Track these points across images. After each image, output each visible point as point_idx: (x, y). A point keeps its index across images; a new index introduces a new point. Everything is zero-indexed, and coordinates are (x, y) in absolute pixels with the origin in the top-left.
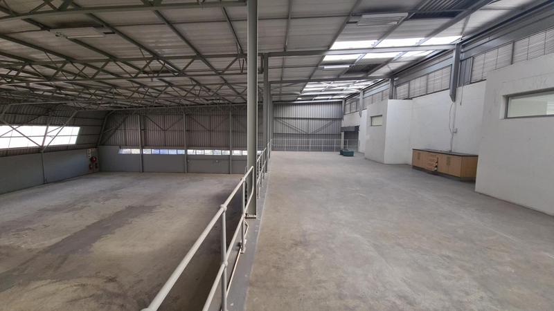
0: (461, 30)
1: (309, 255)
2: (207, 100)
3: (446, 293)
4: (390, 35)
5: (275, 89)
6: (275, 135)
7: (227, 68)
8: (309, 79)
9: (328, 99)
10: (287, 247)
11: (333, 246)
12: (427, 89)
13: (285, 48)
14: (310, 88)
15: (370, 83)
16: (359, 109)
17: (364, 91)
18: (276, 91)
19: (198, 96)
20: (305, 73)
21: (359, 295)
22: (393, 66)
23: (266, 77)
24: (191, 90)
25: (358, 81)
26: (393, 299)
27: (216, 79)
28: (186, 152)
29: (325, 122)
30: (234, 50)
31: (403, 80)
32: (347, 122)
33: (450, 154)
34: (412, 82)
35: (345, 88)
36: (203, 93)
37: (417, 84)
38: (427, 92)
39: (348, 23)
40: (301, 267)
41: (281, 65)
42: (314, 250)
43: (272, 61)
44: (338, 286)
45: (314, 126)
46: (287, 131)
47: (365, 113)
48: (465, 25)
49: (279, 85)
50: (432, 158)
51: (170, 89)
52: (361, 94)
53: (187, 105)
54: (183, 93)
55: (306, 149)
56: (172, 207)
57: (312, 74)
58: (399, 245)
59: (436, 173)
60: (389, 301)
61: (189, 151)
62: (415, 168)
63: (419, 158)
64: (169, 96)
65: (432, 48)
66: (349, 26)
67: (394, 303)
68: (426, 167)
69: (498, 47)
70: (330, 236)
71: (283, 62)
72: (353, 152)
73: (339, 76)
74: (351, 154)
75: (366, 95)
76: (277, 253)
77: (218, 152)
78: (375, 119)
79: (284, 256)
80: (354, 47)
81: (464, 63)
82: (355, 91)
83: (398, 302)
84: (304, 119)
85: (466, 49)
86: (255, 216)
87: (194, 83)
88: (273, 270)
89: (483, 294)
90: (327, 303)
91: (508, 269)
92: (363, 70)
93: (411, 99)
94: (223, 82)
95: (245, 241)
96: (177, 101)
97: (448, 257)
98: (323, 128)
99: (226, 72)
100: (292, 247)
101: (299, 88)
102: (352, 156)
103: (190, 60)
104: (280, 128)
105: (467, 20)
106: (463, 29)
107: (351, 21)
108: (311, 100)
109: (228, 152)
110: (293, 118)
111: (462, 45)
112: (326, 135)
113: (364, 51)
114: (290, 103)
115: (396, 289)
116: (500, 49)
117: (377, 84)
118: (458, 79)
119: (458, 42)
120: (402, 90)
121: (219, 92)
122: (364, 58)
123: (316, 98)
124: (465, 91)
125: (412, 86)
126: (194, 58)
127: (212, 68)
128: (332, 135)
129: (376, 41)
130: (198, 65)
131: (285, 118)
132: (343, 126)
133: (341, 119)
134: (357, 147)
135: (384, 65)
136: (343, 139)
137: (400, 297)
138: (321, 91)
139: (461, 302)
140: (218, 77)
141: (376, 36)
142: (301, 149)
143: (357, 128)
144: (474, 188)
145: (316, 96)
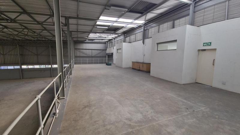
0: (144, 19)
1: (91, 110)
2: (34, 38)
3: (141, 113)
4: (122, 17)
5: (74, 35)
6: (76, 57)
7: (45, 21)
8: (91, 32)
9: (100, 41)
10: (81, 109)
11: (102, 104)
12: (135, 39)
13: (78, 15)
14: (92, 36)
15: (116, 36)
16: (113, 46)
17: (114, 38)
18: (76, 36)
19: (27, 35)
20: (89, 28)
21: (112, 123)
22: (124, 30)
23: (68, 28)
24: (21, 31)
25: (112, 34)
26: (124, 121)
27: (39, 26)
28: (21, 67)
29: (99, 51)
30: (48, 12)
31: (128, 35)
32: (108, 51)
33: (143, 63)
34: (131, 36)
35: (107, 37)
36: (29, 34)
37: (132, 37)
38: (135, 40)
39: (105, 9)
40: (87, 117)
41: (76, 23)
42: (94, 108)
43: (71, 21)
44: (103, 121)
45: (95, 53)
46: (82, 55)
47: (115, 47)
48: (146, 17)
49: (76, 33)
50: (138, 65)
51: (5, 30)
52: (113, 40)
53: (19, 40)
54: (16, 33)
55: (92, 63)
56: (12, 100)
57: (92, 29)
58: (127, 99)
59: (139, 70)
60: (123, 122)
61: (22, 66)
62: (133, 69)
63: (134, 65)
64: (6, 34)
65: (136, 24)
66: (106, 10)
67: (125, 122)
68: (136, 68)
69: (155, 27)
70: (101, 100)
71: (77, 22)
72: (111, 64)
73: (104, 31)
74: (110, 65)
75: (115, 40)
76: (76, 113)
77: (43, 66)
78: (119, 50)
79: (79, 114)
80: (109, 20)
81: (146, 31)
82: (111, 38)
83: (126, 121)
84: (90, 49)
85: (147, 26)
86: (64, 97)
87: (23, 27)
88: (73, 122)
89: (152, 111)
90: (99, 130)
91: (159, 100)
92: (113, 30)
93: (131, 43)
94: (44, 29)
95: (58, 111)
96: (12, 37)
97: (142, 100)
98: (99, 54)
99: (44, 23)
100: (83, 109)
101: (87, 35)
102: (111, 65)
103: (18, 14)
104: (78, 54)
105: (146, 16)
106: (145, 19)
107: (107, 8)
108: (93, 41)
109: (50, 66)
110: (85, 49)
111: (145, 24)
112: (100, 57)
113: (113, 22)
114: (83, 42)
115: (125, 116)
116: (156, 27)
117: (119, 36)
118: (145, 36)
119: (144, 23)
120: (128, 39)
121: (41, 34)
122: (113, 25)
123: (95, 40)
124: (147, 41)
125: (131, 38)
126: (21, 13)
127: (35, 20)
128: (103, 57)
129: (117, 18)
130: (24, 17)
131: (81, 49)
132: (107, 53)
133: (106, 50)
134: (113, 62)
135: (121, 29)
136: (107, 58)
137: (126, 119)
138: (97, 37)
139: (145, 115)
140: (40, 26)
141: (117, 16)
142: (89, 63)
143: (112, 54)
144: (150, 75)
145: (95, 39)
